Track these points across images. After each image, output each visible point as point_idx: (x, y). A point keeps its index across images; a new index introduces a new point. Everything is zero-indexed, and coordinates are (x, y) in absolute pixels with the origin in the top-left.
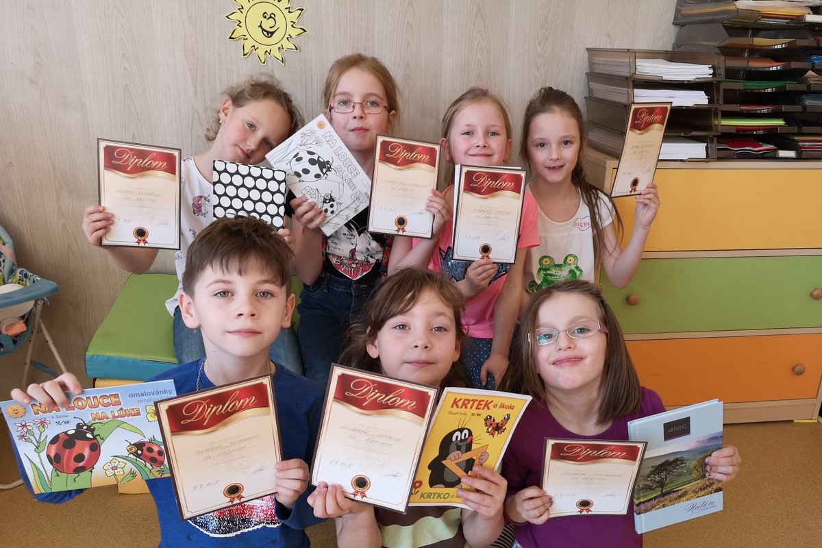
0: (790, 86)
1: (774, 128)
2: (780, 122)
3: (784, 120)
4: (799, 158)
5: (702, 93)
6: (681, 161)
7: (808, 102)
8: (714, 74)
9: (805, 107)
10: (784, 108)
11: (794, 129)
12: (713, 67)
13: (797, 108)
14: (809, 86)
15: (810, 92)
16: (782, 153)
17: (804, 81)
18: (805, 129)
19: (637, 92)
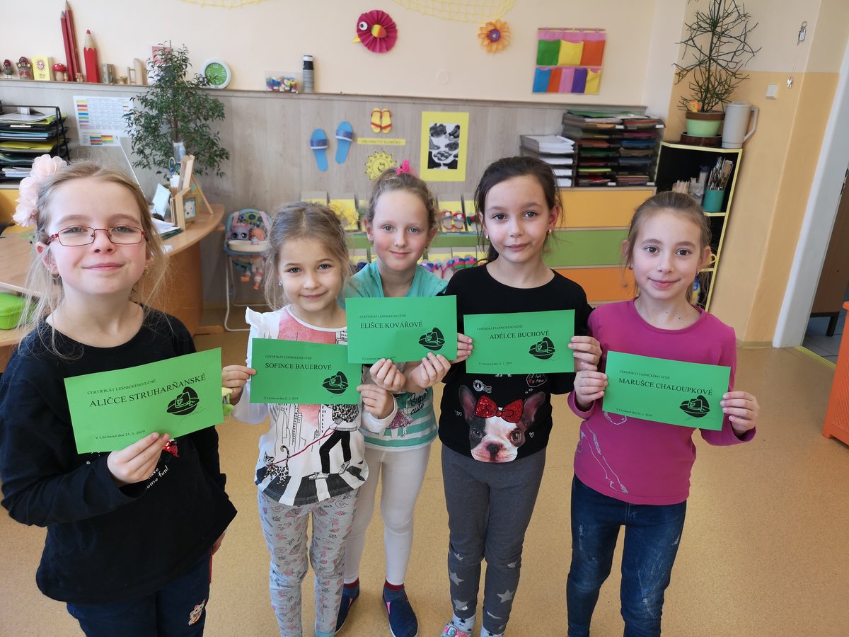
0: (611, 154)
1: (605, 173)
2: (609, 170)
4: (617, 186)
7: (621, 161)
9: (619, 164)
10: (609, 164)
11: (615, 173)
13: (616, 164)
14: (620, 155)
15: (620, 157)
16: (610, 184)
17: (618, 152)
18: (620, 173)
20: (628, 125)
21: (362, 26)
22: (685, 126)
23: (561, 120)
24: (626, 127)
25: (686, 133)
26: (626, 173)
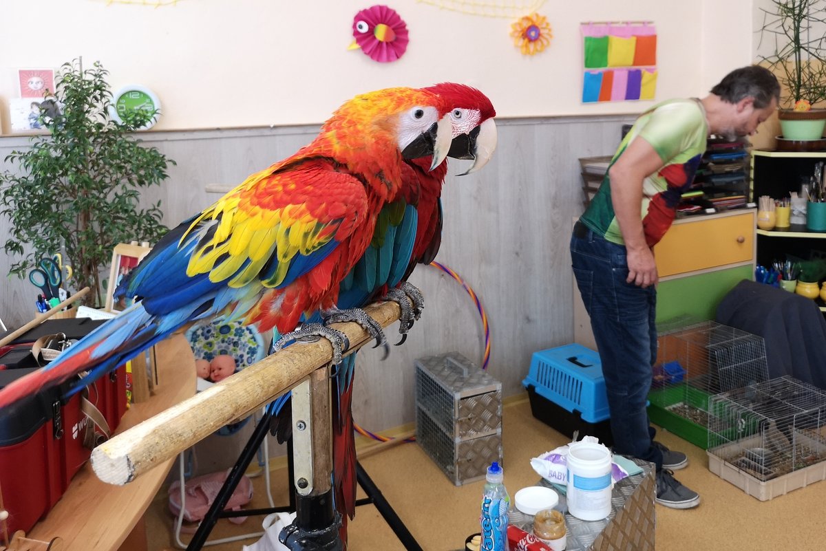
2: (700, 193)
3: (703, 191)
4: (718, 211)
11: (709, 196)
13: (709, 184)
15: (713, 175)
16: (709, 210)
17: (708, 169)
18: (716, 195)
21: (361, 27)
22: (780, 129)
25: (782, 137)
26: (723, 194)
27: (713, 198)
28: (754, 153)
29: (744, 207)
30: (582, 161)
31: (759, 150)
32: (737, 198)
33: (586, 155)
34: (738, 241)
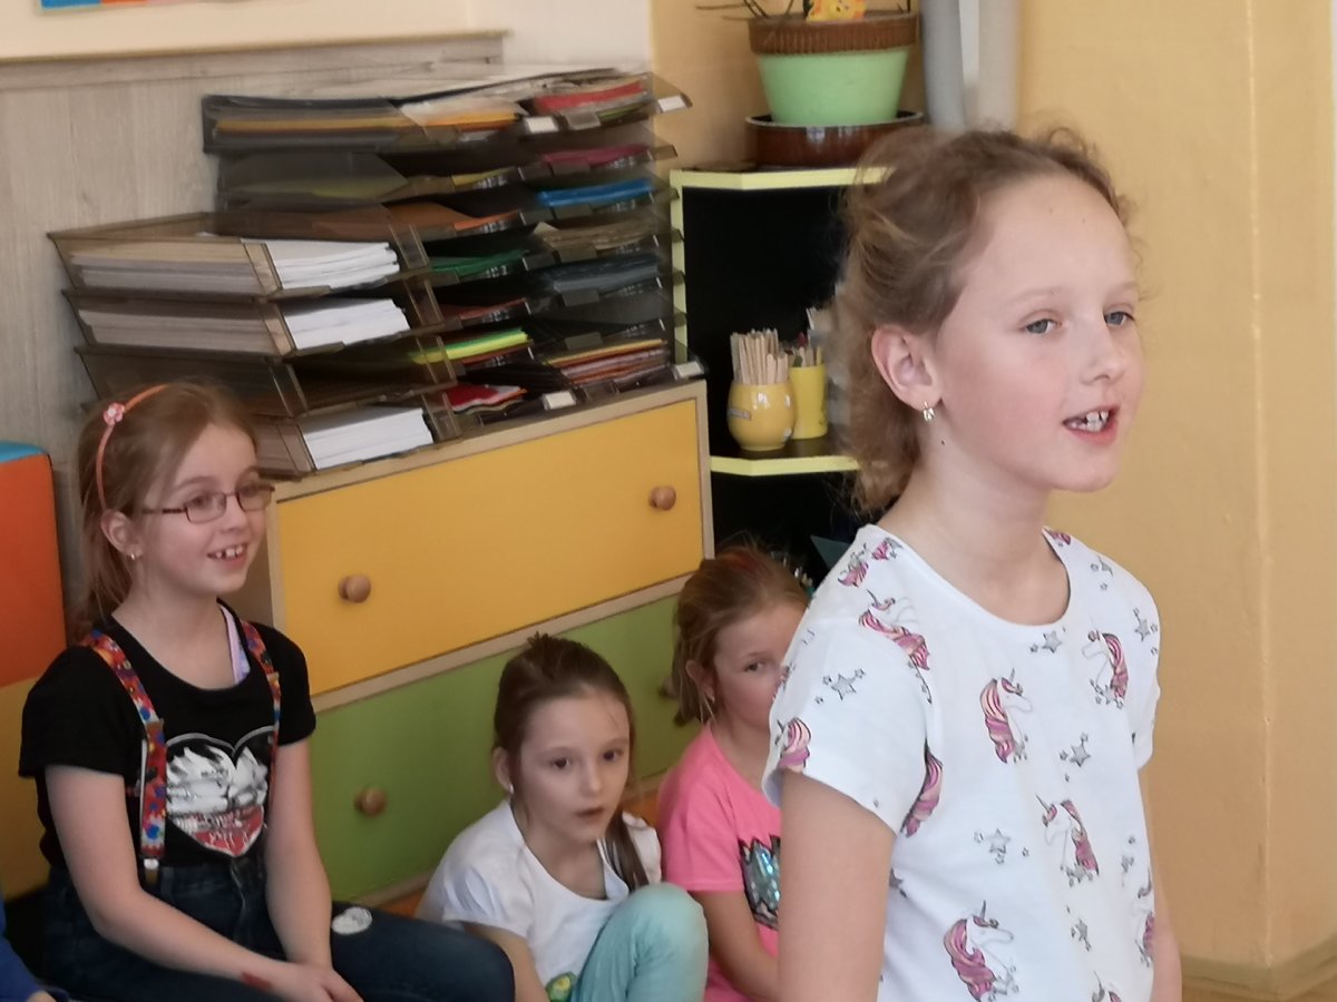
1: (517, 352)
2: (519, 337)
3: (525, 330)
4: (583, 401)
5: (389, 304)
6: (395, 455)
7: (558, 287)
8: (400, 261)
9: (558, 299)
10: (516, 309)
12: (393, 247)
13: (540, 304)
14: (556, 254)
15: (557, 265)
16: (553, 400)
17: (536, 247)
18: (570, 341)
19: (294, 321)
20: (568, 114)
22: (756, 86)
23: (194, 135)
24: (560, 120)
25: (768, 118)
26: (595, 336)
27: (564, 350)
28: (681, 180)
29: (663, 379)
30: (62, 242)
31: (695, 169)
32: (640, 348)
33: (76, 218)
34: (654, 504)
